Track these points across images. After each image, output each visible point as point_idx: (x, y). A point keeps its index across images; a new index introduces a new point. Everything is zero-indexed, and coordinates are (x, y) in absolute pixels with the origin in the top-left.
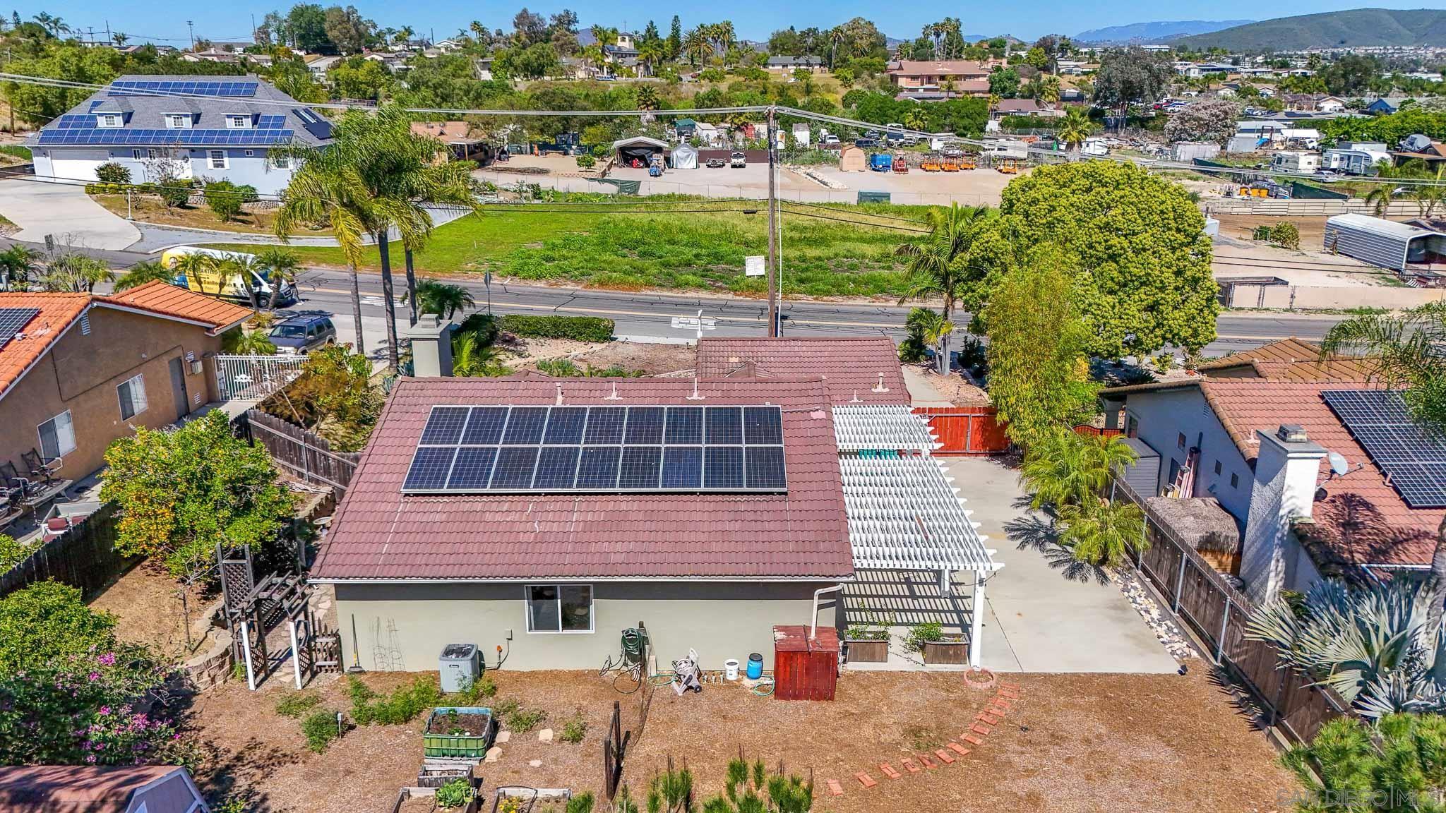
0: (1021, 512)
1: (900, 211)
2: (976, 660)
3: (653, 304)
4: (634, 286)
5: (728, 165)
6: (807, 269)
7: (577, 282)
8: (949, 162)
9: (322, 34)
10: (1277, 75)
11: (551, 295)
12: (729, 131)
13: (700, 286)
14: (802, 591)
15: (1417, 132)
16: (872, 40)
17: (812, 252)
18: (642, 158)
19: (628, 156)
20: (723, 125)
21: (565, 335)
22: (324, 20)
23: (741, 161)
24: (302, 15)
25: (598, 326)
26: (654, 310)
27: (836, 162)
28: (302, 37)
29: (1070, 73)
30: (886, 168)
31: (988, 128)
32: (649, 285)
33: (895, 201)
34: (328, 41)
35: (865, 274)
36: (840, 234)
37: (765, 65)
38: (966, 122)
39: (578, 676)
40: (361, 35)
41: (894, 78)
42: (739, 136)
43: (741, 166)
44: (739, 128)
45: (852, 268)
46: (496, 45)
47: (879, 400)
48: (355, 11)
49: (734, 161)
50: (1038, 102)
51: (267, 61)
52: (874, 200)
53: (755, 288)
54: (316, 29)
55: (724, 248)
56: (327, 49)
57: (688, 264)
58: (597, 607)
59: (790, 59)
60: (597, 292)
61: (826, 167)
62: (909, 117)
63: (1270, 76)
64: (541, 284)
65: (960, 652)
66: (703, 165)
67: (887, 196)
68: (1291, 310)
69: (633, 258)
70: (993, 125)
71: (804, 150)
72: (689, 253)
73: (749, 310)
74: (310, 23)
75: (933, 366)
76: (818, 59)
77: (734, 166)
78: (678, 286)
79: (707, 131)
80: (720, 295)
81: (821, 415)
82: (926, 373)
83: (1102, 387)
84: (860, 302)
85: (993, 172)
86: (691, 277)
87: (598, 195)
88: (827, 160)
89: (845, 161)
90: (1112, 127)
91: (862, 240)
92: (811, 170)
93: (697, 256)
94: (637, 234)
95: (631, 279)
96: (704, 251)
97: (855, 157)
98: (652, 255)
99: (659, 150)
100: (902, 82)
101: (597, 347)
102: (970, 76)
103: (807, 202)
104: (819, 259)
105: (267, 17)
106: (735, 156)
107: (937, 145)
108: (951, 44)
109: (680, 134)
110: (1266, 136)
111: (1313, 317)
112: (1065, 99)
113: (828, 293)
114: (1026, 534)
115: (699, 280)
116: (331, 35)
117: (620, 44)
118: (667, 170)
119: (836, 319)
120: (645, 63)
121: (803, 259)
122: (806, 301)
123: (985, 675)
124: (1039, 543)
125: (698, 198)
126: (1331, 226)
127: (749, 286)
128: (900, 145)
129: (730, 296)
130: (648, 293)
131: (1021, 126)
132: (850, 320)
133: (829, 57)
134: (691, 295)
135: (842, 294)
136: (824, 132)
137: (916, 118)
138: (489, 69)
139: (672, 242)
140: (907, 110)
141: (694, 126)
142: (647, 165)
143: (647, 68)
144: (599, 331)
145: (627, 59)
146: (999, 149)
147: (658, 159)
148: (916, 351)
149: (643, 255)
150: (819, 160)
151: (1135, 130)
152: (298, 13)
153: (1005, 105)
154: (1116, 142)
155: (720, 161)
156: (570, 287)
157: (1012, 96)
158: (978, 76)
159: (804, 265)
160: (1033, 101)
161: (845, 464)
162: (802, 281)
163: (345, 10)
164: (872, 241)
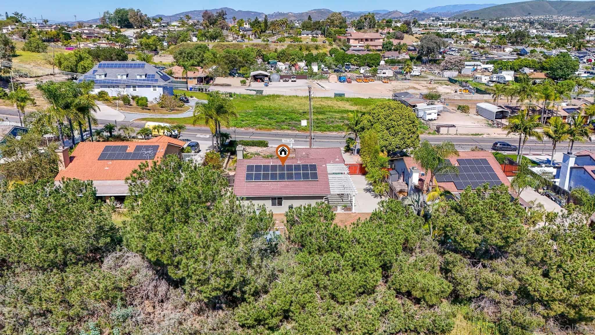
0: (367, 186)
1: (348, 100)
2: (353, 211)
3: (276, 135)
4: (269, 130)
5: (290, 80)
6: (318, 123)
7: (253, 128)
8: (366, 79)
9: (127, 20)
10: (494, 34)
11: (247, 133)
12: (290, 67)
13: (288, 129)
14: (321, 197)
15: (526, 67)
16: (340, 21)
17: (320, 117)
18: (261, 79)
19: (256, 78)
20: (287, 63)
21: (255, 146)
22: (128, 14)
23: (295, 79)
24: (119, 13)
25: (264, 143)
26: (276, 137)
27: (327, 79)
28: (119, 21)
29: (416, 33)
30: (344, 81)
31: (381, 64)
32: (274, 129)
33: (346, 96)
34: (129, 23)
35: (335, 124)
36: (328, 110)
37: (300, 34)
38: (373, 62)
39: (280, 214)
40: (142, 21)
41: (349, 40)
42: (293, 68)
43: (295, 81)
44: (293, 65)
45: (332, 122)
46: (197, 26)
47: (337, 162)
48: (140, 11)
49: (292, 79)
50: (399, 53)
51: (108, 32)
52: (339, 96)
53: (304, 129)
54: (124, 18)
55: (294, 116)
56: (129, 26)
57: (284, 122)
58: (284, 202)
59: (310, 32)
60: (259, 131)
61: (323, 81)
62: (353, 61)
63: (492, 35)
64: (243, 129)
65: (350, 209)
66: (281, 80)
67: (344, 94)
68: (456, 134)
69: (267, 120)
70: (382, 63)
71: (316, 74)
72: (284, 117)
73: (302, 137)
74: (122, 16)
75: (352, 153)
76: (320, 32)
77: (292, 81)
78: (282, 129)
79: (281, 66)
80: (294, 132)
81: (324, 166)
82: (351, 155)
83: (390, 158)
84: (334, 134)
85: (380, 82)
86: (285, 126)
87: (250, 95)
88: (324, 78)
89: (330, 79)
90: (424, 63)
91: (335, 112)
92: (318, 82)
93: (286, 119)
94: (267, 111)
95: (268, 127)
96: (288, 117)
97: (333, 77)
98: (272, 118)
99: (267, 76)
100: (352, 43)
101: (265, 149)
102: (377, 39)
103: (318, 96)
104: (322, 119)
105: (105, 13)
106: (293, 78)
107: (362, 71)
108: (371, 22)
109: (272, 67)
110: (475, 67)
111: (462, 136)
112: (409, 50)
113: (325, 131)
114: (368, 190)
115: (287, 127)
116: (131, 20)
117: (245, 26)
118: (270, 83)
119: (327, 139)
120: (255, 34)
121: (317, 119)
122: (319, 133)
123: (355, 213)
124: (370, 192)
125: (283, 96)
126: (477, 107)
127: (303, 129)
128: (350, 71)
129: (297, 132)
130: (274, 132)
131: (392, 62)
132: (332, 139)
133: (324, 31)
134: (286, 132)
135: (329, 131)
136: (323, 66)
137: (355, 60)
138: (196, 37)
139: (278, 114)
140: (352, 58)
141: (276, 63)
142: (263, 81)
143: (255, 36)
144: (264, 144)
145: (248, 32)
146: (383, 73)
147: (266, 79)
148: (348, 149)
149: (270, 118)
150: (321, 78)
151: (432, 64)
152: (118, 12)
153: (387, 54)
154: (425, 69)
155: (287, 79)
156: (251, 130)
157: (390, 50)
158: (380, 39)
159: (318, 121)
160: (397, 52)
161: (329, 176)
162: (317, 127)
163: (136, 11)
164: (339, 112)
